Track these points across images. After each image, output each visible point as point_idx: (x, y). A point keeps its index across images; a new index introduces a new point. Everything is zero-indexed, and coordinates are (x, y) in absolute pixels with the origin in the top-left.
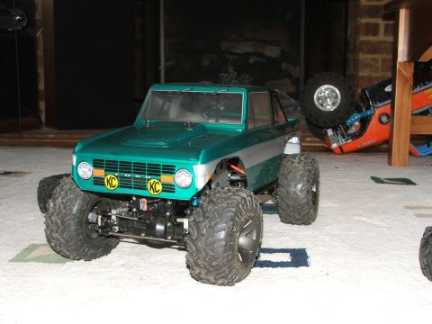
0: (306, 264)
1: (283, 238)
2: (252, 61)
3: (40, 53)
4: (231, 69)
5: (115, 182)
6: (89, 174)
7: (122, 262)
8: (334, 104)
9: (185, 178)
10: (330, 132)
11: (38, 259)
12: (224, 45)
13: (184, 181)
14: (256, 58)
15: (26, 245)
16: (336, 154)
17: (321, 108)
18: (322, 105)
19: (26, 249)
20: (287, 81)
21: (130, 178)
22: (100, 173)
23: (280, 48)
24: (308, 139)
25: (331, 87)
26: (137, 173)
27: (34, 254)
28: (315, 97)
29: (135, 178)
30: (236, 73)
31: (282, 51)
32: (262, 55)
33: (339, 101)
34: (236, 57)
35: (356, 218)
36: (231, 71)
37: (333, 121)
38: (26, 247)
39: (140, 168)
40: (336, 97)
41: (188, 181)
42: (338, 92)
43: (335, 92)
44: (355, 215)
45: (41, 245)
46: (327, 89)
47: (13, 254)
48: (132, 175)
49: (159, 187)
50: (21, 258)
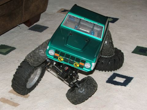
5: (62, 59)
6: (53, 54)
9: (88, 65)
13: (88, 66)
21: (68, 60)
22: (57, 55)
26: (72, 59)
29: (70, 60)
39: (73, 58)
41: (89, 67)
48: (70, 59)
49: (78, 65)
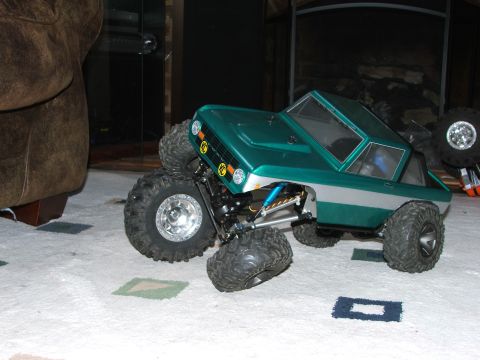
0: (397, 319)
1: (382, 289)
2: (390, 87)
3: (168, 75)
4: (367, 96)
7: (215, 303)
8: (468, 142)
10: (464, 172)
11: (138, 294)
12: (361, 69)
14: (395, 84)
15: (130, 279)
16: (469, 196)
17: (454, 146)
18: (455, 143)
19: (129, 283)
20: (428, 110)
23: (422, 74)
24: (444, 177)
25: (466, 123)
27: (135, 288)
28: (448, 135)
30: (372, 101)
31: (424, 77)
32: (401, 81)
33: (474, 140)
34: (374, 82)
35: (469, 272)
36: (367, 98)
37: (467, 161)
38: (130, 280)
40: (472, 135)
42: (473, 129)
43: (470, 129)
44: (468, 269)
45: (144, 280)
46: (462, 126)
47: (116, 287)
50: (122, 291)
